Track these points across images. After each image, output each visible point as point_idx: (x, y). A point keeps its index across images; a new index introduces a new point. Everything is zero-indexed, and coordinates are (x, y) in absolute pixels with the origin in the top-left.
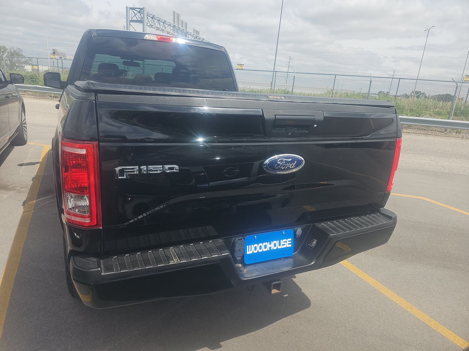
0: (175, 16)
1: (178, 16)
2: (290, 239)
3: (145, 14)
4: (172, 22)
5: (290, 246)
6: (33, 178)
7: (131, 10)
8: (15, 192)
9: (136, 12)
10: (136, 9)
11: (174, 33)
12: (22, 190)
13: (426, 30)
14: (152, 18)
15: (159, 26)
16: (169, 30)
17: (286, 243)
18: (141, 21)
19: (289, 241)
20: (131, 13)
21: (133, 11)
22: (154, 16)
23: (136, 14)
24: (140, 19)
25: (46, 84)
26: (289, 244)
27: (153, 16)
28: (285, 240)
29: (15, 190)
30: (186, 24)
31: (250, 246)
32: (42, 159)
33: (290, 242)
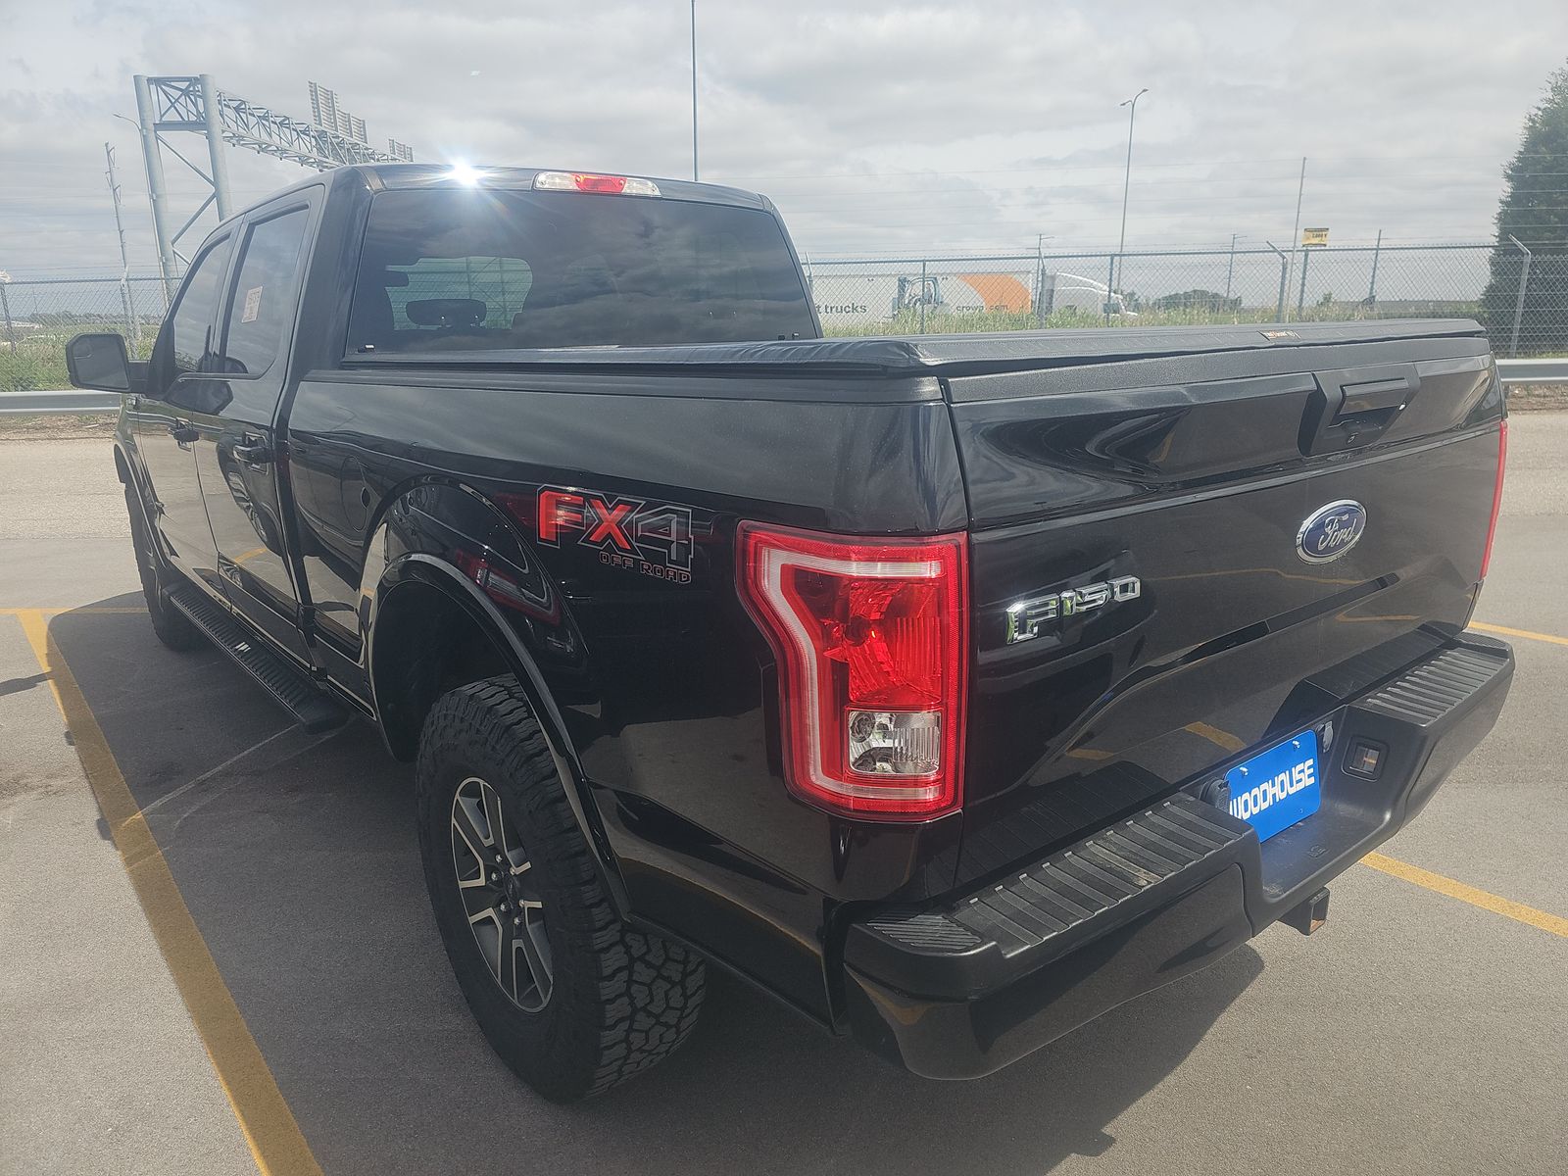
0: (320, 101)
1: (330, 97)
2: (1310, 762)
3: (213, 99)
4: (310, 120)
5: (1312, 780)
6: (67, 735)
7: (153, 87)
8: (34, 795)
9: (176, 94)
10: (172, 84)
11: (327, 160)
12: (56, 783)
13: (1124, 104)
14: (237, 109)
15: (265, 137)
16: (304, 151)
17: (1302, 776)
18: (200, 124)
19: (1309, 768)
20: (156, 98)
21: (164, 91)
22: (244, 102)
23: (177, 100)
24: (193, 118)
25: (79, 382)
26: (1309, 776)
27: (240, 105)
28: (1300, 767)
29: (27, 788)
30: (362, 124)
31: (1235, 800)
32: (46, 663)
33: (1312, 770)
